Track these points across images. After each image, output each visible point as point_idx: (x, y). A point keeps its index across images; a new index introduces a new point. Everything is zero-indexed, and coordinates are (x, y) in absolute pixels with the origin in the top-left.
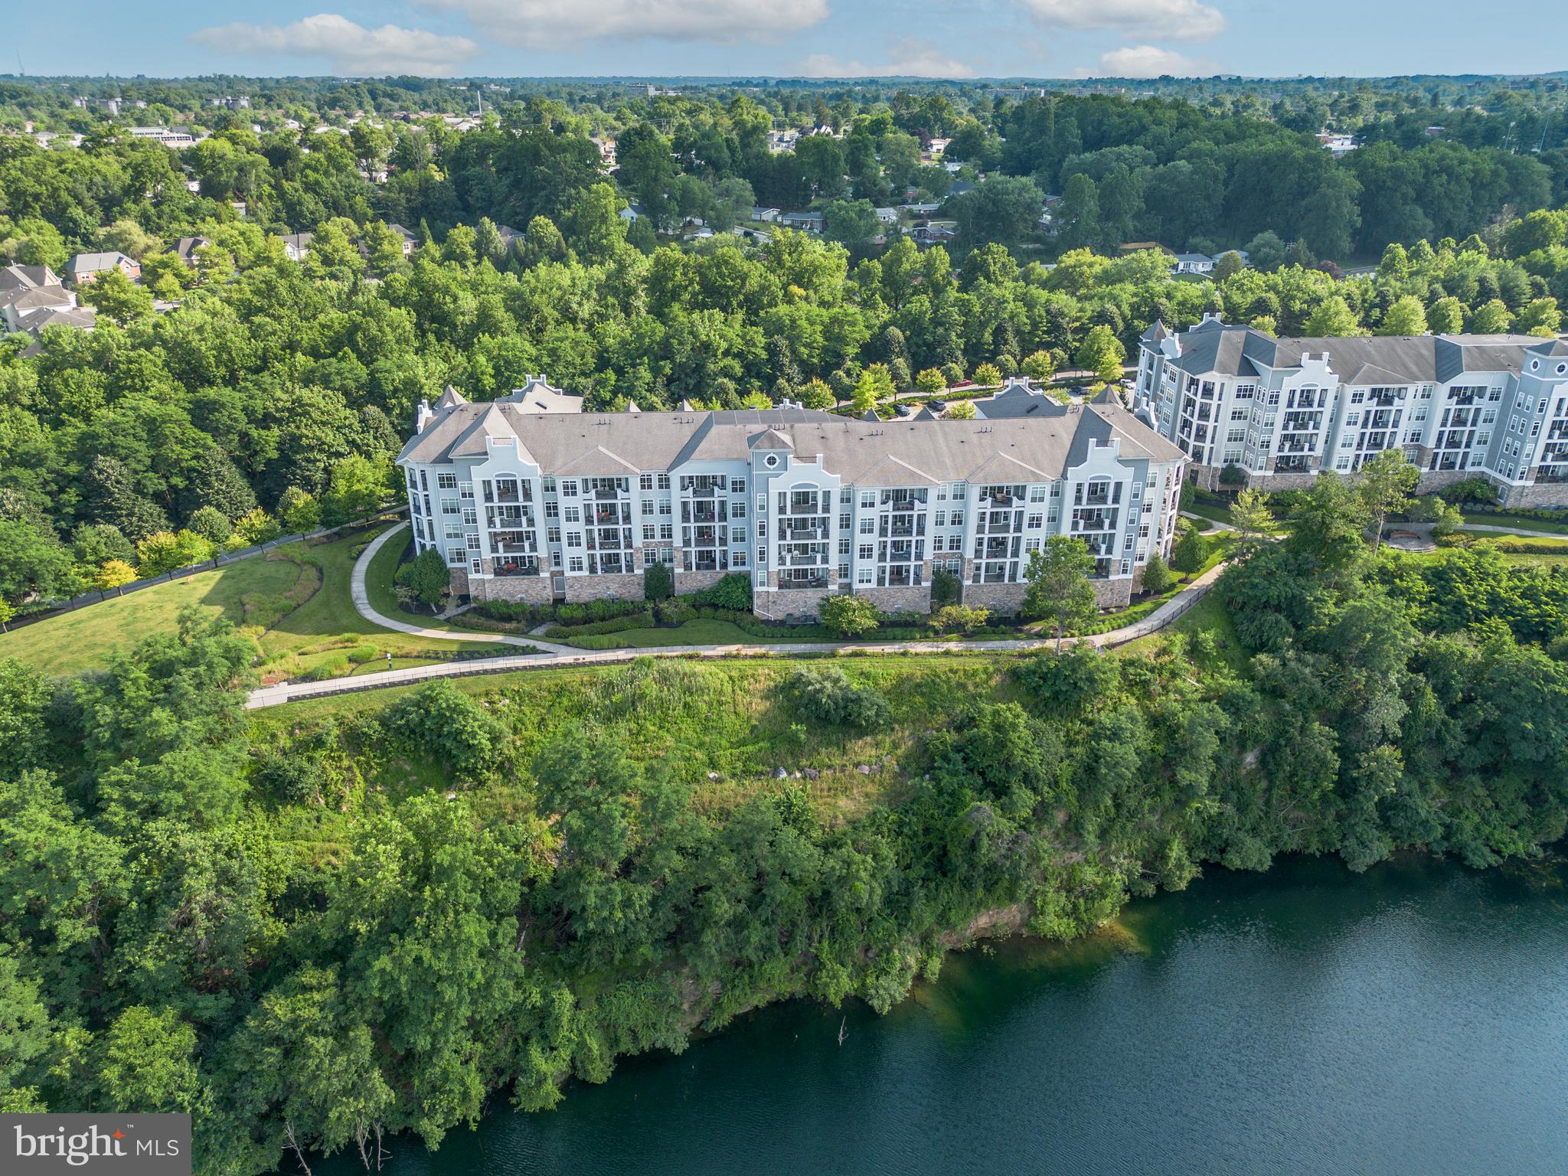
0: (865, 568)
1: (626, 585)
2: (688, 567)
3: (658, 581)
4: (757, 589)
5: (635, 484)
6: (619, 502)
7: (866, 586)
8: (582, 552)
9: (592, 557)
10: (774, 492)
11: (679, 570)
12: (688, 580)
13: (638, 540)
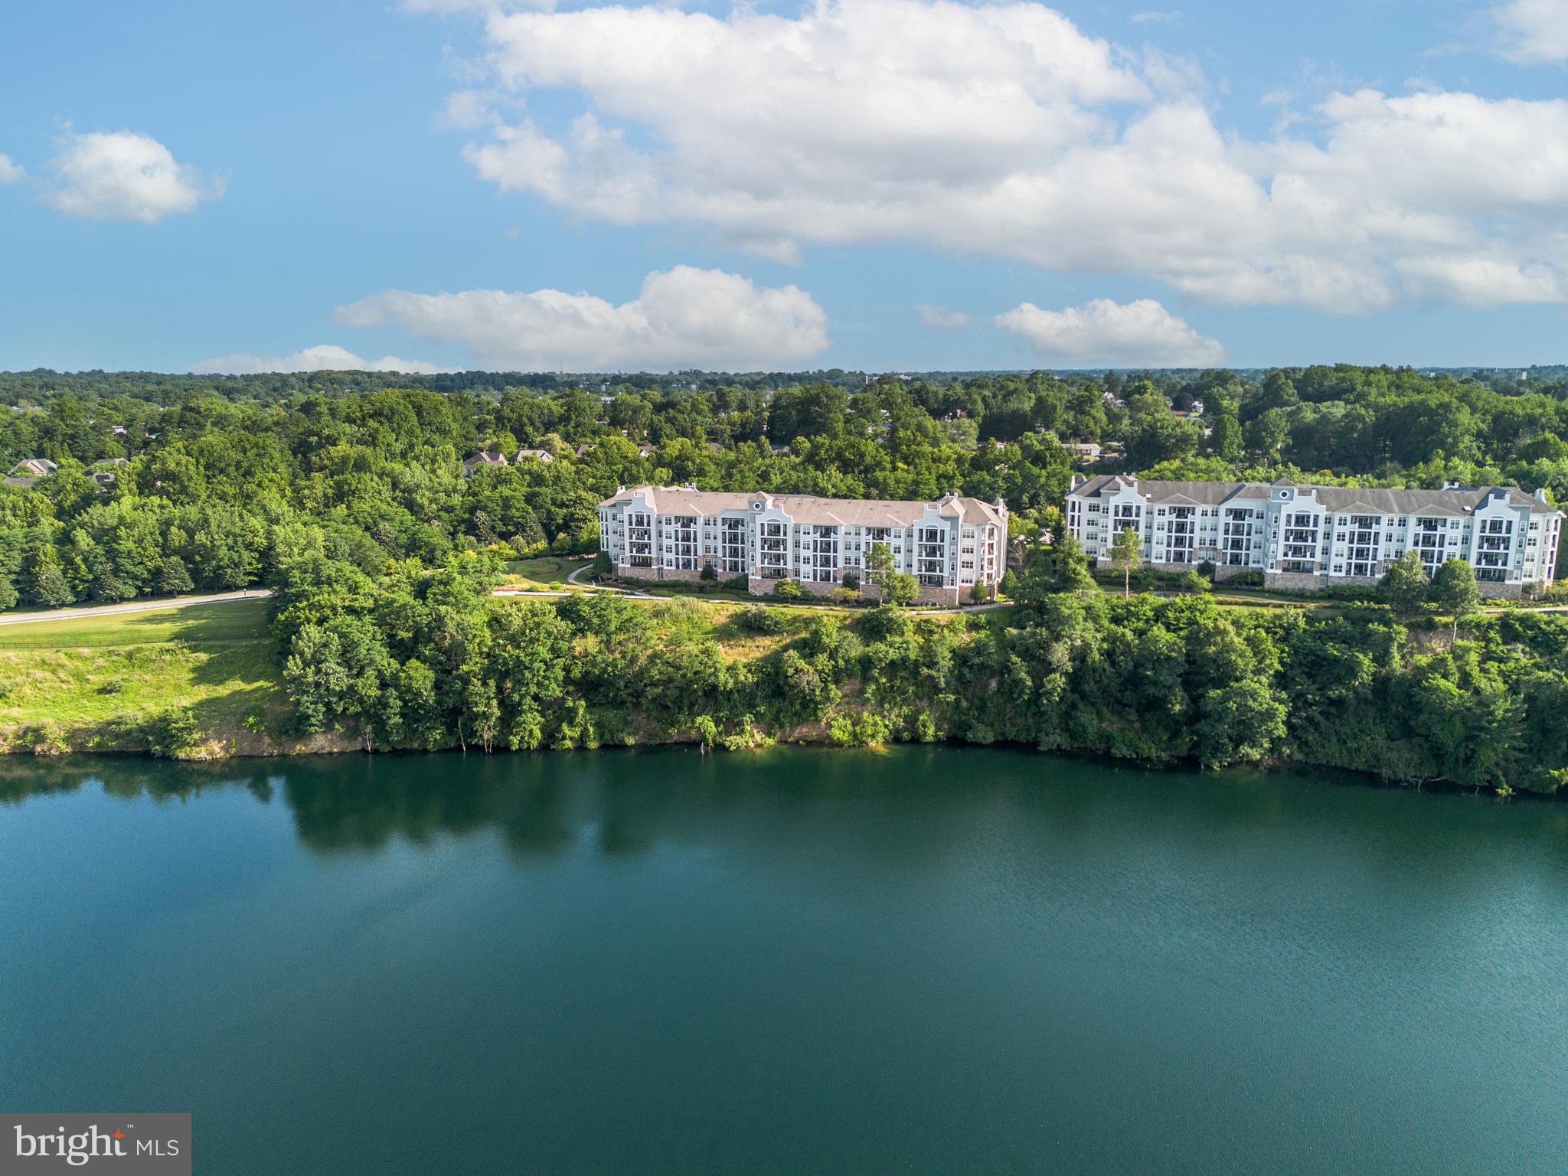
0: (806, 569)
1: (691, 576)
2: (725, 569)
3: (709, 573)
4: (750, 577)
5: (701, 521)
6: (692, 530)
7: (806, 580)
8: (672, 556)
9: (677, 559)
10: (758, 523)
11: (720, 570)
12: (723, 575)
13: (700, 552)
